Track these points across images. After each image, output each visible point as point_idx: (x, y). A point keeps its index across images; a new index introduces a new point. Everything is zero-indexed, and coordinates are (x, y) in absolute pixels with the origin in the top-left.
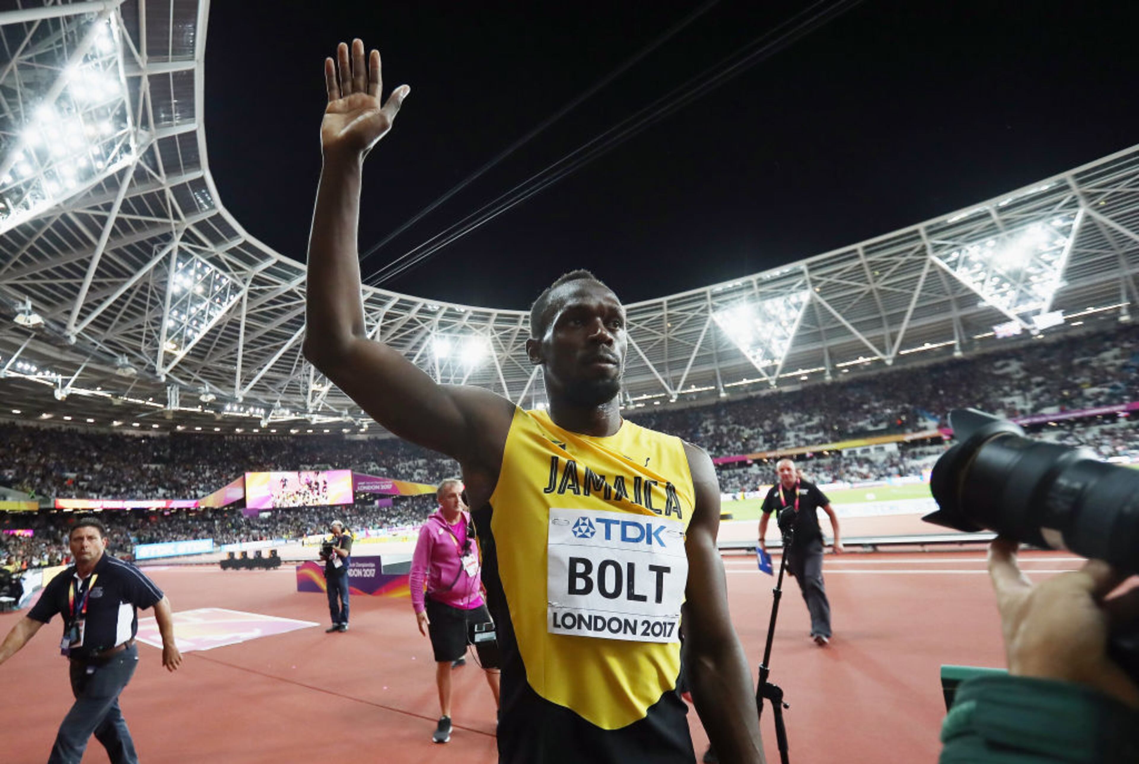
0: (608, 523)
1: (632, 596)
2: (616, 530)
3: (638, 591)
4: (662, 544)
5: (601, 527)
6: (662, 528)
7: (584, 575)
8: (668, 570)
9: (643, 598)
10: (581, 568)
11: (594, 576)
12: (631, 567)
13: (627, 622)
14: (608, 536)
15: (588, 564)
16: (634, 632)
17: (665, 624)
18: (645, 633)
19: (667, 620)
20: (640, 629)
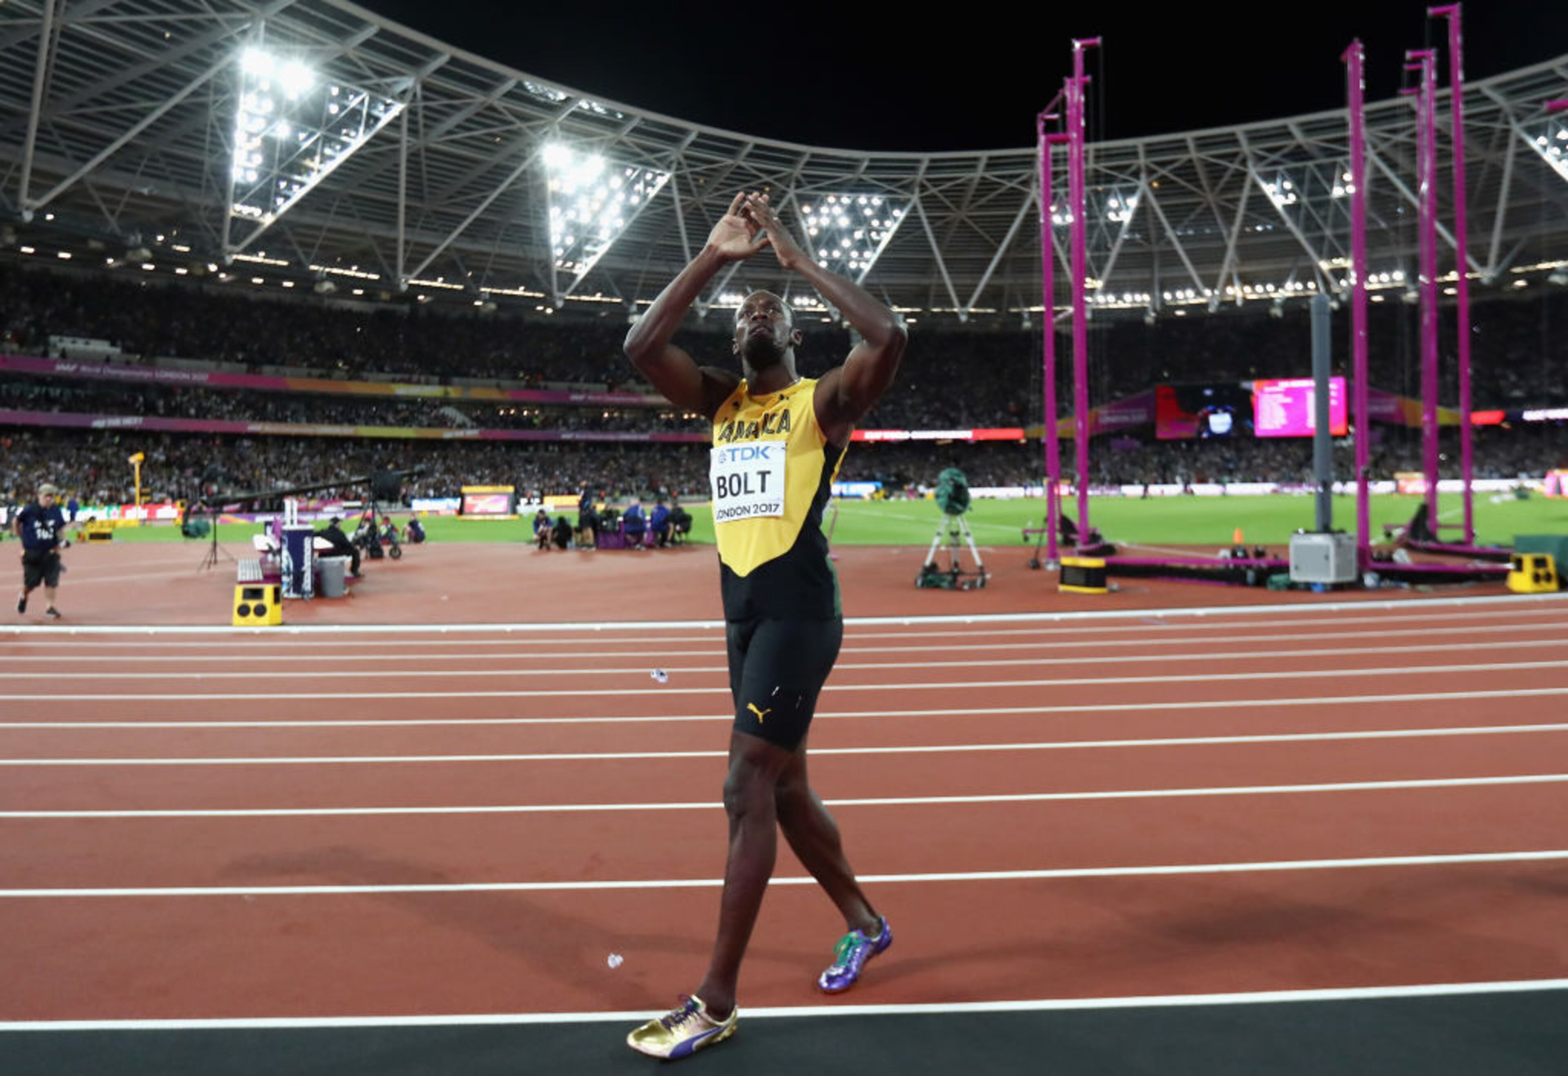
0: (733, 451)
1: (746, 492)
2: (738, 454)
3: (749, 488)
4: (766, 457)
5: (729, 455)
6: (767, 448)
7: (723, 486)
8: (769, 472)
9: (752, 492)
10: (721, 482)
11: (727, 485)
12: (746, 475)
13: (745, 508)
14: (733, 460)
15: (724, 478)
16: (748, 512)
17: (770, 505)
18: (755, 512)
19: (772, 503)
20: (752, 510)
